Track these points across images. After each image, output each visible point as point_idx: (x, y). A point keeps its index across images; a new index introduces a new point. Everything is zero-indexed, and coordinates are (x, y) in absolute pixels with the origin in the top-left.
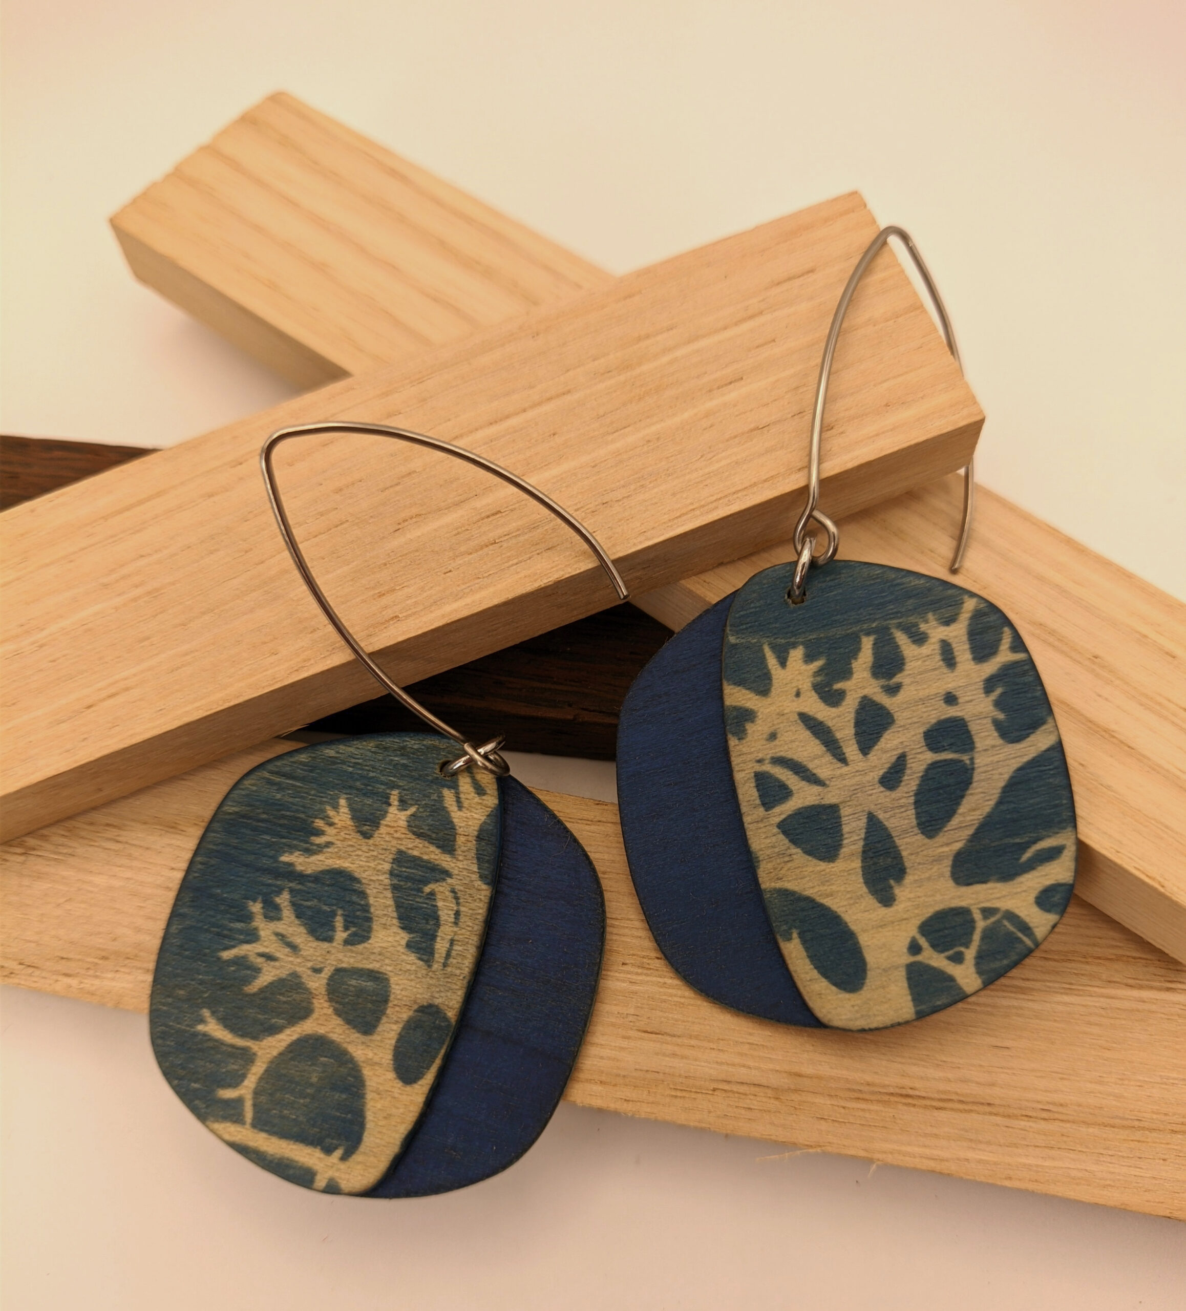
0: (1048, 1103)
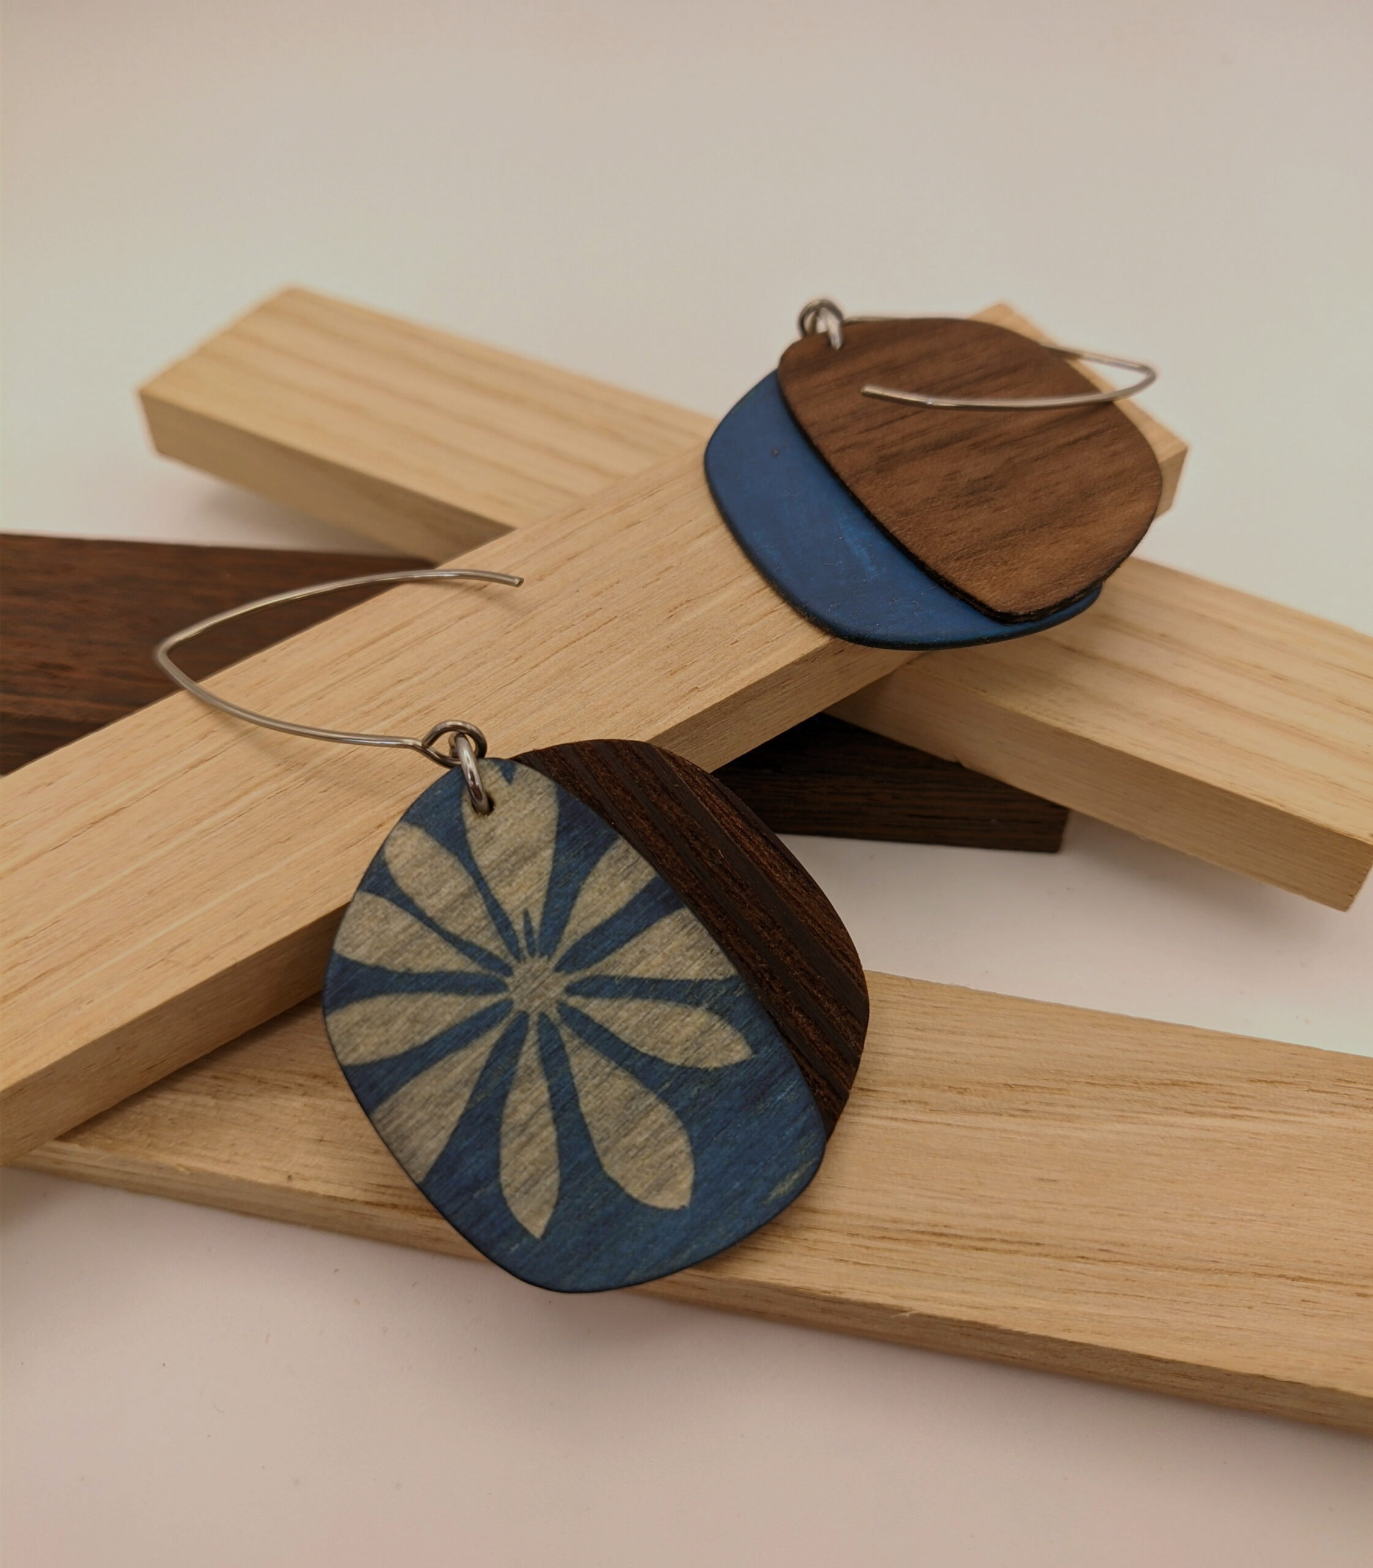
0: (1107, 1242)
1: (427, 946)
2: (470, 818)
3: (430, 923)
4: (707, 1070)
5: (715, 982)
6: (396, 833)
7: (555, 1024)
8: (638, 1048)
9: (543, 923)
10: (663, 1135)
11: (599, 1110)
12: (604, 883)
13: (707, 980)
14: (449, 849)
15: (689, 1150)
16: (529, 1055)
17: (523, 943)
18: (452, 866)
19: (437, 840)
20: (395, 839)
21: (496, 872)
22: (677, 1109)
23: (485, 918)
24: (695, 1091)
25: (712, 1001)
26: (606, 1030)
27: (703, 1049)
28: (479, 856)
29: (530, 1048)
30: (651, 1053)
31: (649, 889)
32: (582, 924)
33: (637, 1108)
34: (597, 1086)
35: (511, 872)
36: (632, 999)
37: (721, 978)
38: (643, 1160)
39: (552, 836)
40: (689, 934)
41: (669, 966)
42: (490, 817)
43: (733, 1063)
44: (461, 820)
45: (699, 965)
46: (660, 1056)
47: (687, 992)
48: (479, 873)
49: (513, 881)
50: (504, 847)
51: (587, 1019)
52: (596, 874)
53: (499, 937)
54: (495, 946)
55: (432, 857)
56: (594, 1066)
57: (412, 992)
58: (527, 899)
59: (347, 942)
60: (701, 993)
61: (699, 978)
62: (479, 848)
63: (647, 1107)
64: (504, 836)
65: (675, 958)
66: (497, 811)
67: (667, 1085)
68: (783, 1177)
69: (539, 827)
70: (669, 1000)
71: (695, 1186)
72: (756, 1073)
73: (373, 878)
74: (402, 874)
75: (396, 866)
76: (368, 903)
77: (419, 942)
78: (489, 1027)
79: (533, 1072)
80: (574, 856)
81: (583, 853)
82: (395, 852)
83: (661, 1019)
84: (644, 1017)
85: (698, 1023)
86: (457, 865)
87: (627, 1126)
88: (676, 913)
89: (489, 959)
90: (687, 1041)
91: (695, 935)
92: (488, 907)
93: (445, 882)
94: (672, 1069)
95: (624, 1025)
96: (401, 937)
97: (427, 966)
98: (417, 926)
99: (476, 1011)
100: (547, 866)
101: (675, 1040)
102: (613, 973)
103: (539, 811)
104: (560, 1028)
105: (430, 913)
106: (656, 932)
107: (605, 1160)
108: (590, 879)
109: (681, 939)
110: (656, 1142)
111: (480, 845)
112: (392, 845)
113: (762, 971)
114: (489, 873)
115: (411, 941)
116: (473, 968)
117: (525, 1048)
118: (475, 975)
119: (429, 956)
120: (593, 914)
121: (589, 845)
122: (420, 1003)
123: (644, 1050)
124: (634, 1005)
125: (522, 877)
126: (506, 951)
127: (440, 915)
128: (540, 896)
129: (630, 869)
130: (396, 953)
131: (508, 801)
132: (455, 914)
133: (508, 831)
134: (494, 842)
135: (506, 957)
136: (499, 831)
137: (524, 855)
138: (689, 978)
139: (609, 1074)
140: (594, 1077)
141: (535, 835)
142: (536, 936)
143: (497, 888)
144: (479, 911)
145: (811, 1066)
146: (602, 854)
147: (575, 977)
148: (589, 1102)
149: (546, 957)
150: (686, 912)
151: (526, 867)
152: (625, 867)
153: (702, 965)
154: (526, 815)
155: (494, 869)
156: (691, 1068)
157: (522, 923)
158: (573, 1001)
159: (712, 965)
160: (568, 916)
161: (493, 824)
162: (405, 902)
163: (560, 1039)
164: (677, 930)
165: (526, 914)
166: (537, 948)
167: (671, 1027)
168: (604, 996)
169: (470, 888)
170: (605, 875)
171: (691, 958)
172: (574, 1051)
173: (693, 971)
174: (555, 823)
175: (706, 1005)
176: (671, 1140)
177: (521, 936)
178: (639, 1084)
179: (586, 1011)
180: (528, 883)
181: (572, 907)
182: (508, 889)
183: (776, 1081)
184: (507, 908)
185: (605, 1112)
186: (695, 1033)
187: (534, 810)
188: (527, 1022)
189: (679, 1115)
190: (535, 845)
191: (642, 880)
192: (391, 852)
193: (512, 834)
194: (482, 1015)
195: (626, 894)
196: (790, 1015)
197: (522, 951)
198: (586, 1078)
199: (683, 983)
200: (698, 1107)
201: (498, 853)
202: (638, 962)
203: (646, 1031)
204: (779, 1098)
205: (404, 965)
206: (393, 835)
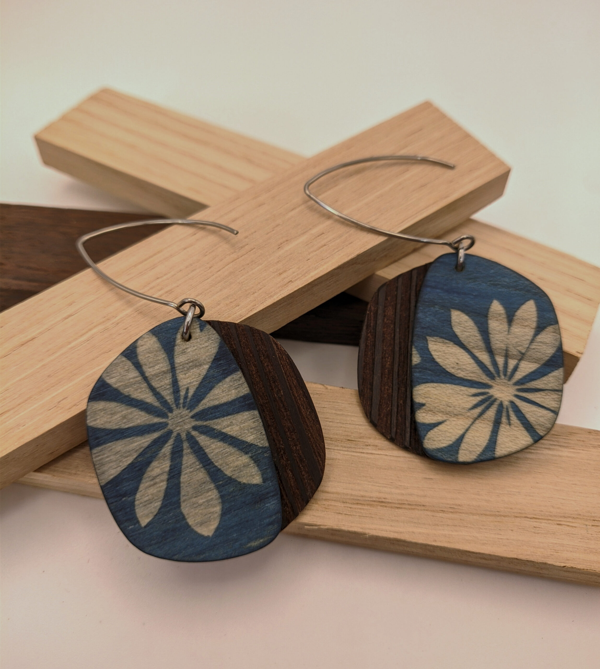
1: (141, 388)
2: (179, 340)
3: (145, 379)
4: (240, 482)
5: (257, 447)
6: (145, 336)
7: (183, 439)
8: (214, 462)
9: (193, 396)
10: (211, 503)
11: (188, 483)
12: (226, 388)
13: (254, 445)
14: (165, 350)
15: (220, 513)
16: (167, 449)
17: (181, 401)
18: (164, 358)
19: (161, 345)
20: (144, 338)
21: (181, 367)
22: (221, 494)
23: (169, 385)
24: (232, 489)
25: (254, 454)
26: (203, 450)
27: (242, 473)
28: (176, 358)
29: (168, 446)
30: (219, 467)
31: (244, 397)
32: (210, 402)
33: (205, 487)
34: (191, 472)
35: (188, 369)
36: (219, 441)
37: (261, 446)
38: (199, 510)
39: (211, 360)
40: (254, 422)
41: (241, 432)
42: (187, 343)
43: (253, 483)
44: (175, 340)
45: (254, 437)
46: (222, 469)
47: (244, 446)
48: (174, 365)
49: (187, 373)
50: (189, 358)
51: (197, 443)
52: (224, 383)
53: (173, 395)
54: (169, 398)
55: (157, 351)
56: (193, 463)
57: (128, 405)
58: (190, 383)
59: (108, 374)
60: (250, 449)
61: (252, 442)
62: (178, 354)
63: (209, 489)
64: (190, 353)
65: (244, 430)
66: (191, 341)
67: (221, 483)
68: (256, 539)
69: (207, 354)
70: (235, 447)
71: (217, 529)
72: (261, 491)
73: (129, 351)
74: (142, 354)
75: (140, 350)
76: (123, 361)
77: (138, 385)
78: (154, 431)
79: (166, 456)
80: (217, 372)
81: (221, 372)
82: (142, 344)
83: (228, 454)
84: (222, 450)
85: (244, 461)
86: (166, 358)
87: (197, 493)
88: (252, 411)
89: (164, 403)
90: (236, 467)
91: (256, 424)
92: (172, 380)
93: (158, 364)
94: (225, 477)
95: (212, 451)
96: (132, 380)
97: (138, 396)
98: (140, 378)
99: (151, 422)
100: (204, 372)
101: (231, 465)
102: (215, 427)
103: (209, 348)
104: (184, 442)
105: (147, 374)
106: (240, 416)
107: (183, 505)
108: (220, 384)
109: (250, 423)
110: (207, 505)
111: (179, 353)
112: (142, 341)
113: (281, 449)
114: (179, 366)
115: (135, 383)
116: (157, 404)
117: (166, 445)
118: (156, 407)
119: (140, 392)
120: (216, 399)
121: (225, 370)
122: (129, 411)
123: (216, 464)
124: (220, 444)
125: (192, 373)
126: (173, 402)
127: (151, 377)
128: (196, 384)
129: (239, 386)
130: (126, 386)
131: (197, 339)
132: (157, 379)
133: (193, 351)
134: (185, 354)
135: (172, 404)
136: (189, 350)
137: (196, 364)
138: (247, 441)
139: (198, 469)
140: (191, 468)
141: (204, 357)
142: (188, 400)
143: (179, 374)
144: (168, 381)
145: (287, 496)
146: (229, 375)
147: (199, 423)
148: (185, 478)
149: (189, 410)
150: (256, 413)
151: (195, 369)
152: (237, 384)
153: (255, 437)
154: (203, 347)
155: (181, 366)
156: (234, 479)
157: (184, 393)
158: (194, 433)
159: (259, 439)
160: (205, 396)
161: (188, 346)
162: (138, 366)
163: (182, 447)
164: (249, 419)
165: (188, 389)
166: (187, 405)
167: (232, 459)
168: (207, 436)
169: (168, 370)
170: (227, 385)
171: (251, 432)
172: (187, 454)
173: (250, 438)
174: (214, 355)
175: (250, 455)
176: (214, 506)
177: (182, 398)
178: (209, 478)
179: (198, 439)
180: (193, 377)
181: (208, 393)
182: (184, 376)
183: (268, 498)
184: (180, 384)
185: (190, 484)
186: (241, 465)
187: (207, 346)
188: (172, 435)
189: (222, 497)
190: (202, 361)
191: (242, 392)
192: (140, 343)
193: (194, 353)
194: (154, 425)
195: (234, 396)
196: (286, 472)
197: (180, 404)
198: (188, 467)
199: (243, 442)
200: (231, 496)
201: (185, 360)
202: (228, 426)
203: (220, 457)
204: (267, 505)
205: (128, 392)
206: (144, 336)
